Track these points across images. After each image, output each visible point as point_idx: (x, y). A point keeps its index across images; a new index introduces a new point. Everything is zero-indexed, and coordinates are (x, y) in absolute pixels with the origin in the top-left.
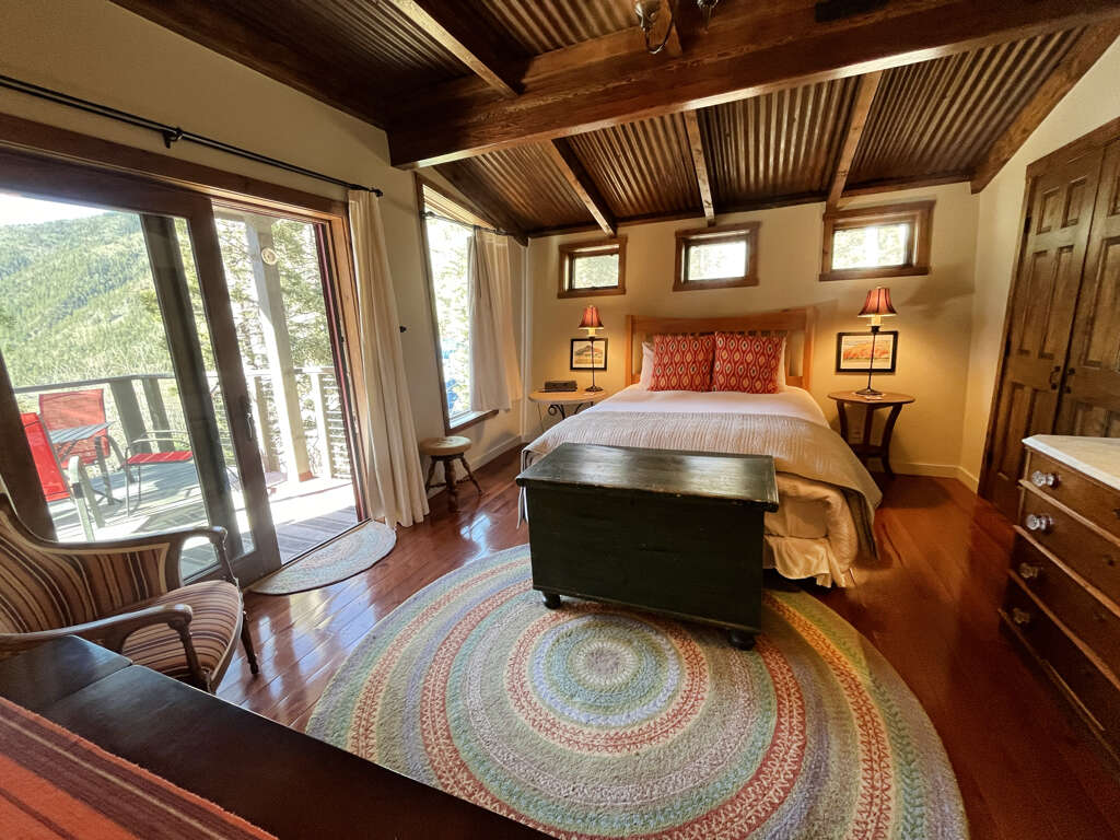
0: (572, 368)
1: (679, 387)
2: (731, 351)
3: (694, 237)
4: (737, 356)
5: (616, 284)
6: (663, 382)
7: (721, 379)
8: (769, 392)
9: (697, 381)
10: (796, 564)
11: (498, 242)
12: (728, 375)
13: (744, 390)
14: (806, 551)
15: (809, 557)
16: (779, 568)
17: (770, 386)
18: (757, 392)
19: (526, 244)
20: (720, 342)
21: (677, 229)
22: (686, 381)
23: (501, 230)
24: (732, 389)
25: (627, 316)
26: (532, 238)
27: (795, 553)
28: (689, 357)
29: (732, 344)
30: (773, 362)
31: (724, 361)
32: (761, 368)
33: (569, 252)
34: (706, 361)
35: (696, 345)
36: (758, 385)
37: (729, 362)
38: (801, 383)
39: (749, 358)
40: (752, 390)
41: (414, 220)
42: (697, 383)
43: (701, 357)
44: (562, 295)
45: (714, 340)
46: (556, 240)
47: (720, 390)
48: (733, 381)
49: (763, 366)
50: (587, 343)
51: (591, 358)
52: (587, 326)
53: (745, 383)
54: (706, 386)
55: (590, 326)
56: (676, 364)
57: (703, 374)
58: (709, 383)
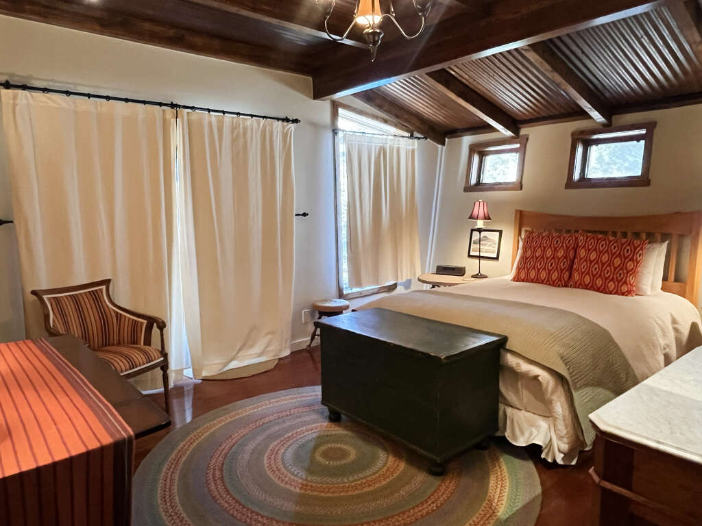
0: (469, 256)
2: (589, 250)
4: (593, 256)
5: (514, 180)
6: (523, 275)
7: (576, 276)
8: (623, 294)
9: (555, 276)
10: (522, 433)
11: (405, 146)
12: (582, 273)
13: (598, 290)
14: (532, 424)
15: (533, 430)
16: (508, 435)
17: (625, 288)
18: (610, 293)
19: (443, 144)
20: (581, 241)
21: (573, 130)
22: (543, 275)
24: (587, 287)
25: (517, 211)
26: (449, 139)
27: (525, 425)
28: (549, 253)
29: (592, 243)
30: (630, 266)
31: (581, 259)
32: (615, 269)
33: (480, 151)
34: (566, 257)
35: (557, 241)
36: (611, 285)
37: (586, 260)
38: (685, 293)
39: (605, 258)
40: (606, 290)
42: (554, 278)
43: (560, 254)
45: (576, 238)
46: (466, 141)
47: (575, 287)
48: (587, 279)
49: (618, 267)
50: (483, 234)
51: (486, 247)
52: (475, 219)
53: (599, 282)
54: (563, 282)
55: (477, 218)
56: (537, 258)
57: (562, 270)
58: (566, 279)
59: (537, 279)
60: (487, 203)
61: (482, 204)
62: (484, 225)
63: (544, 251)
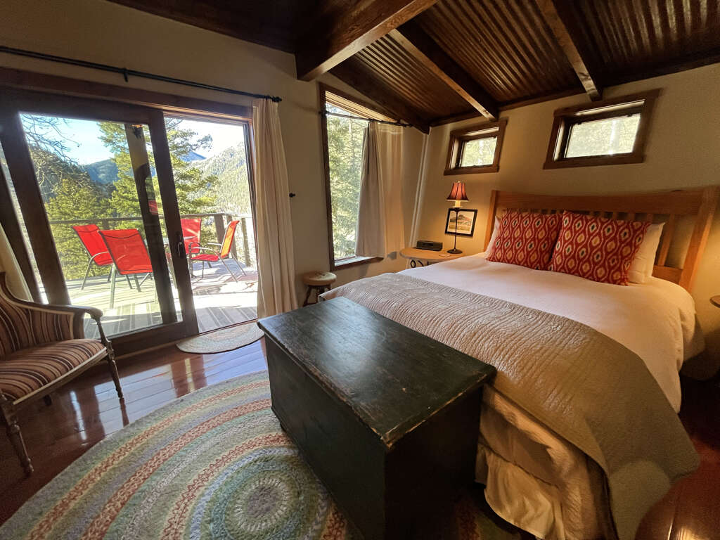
0: (447, 232)
1: (513, 261)
2: (576, 232)
3: (579, 114)
4: (581, 239)
5: (491, 163)
6: (499, 255)
7: (558, 259)
8: (614, 282)
9: (534, 257)
11: (391, 131)
12: (566, 257)
13: (583, 275)
14: (525, 493)
15: (528, 503)
16: (488, 495)
17: (617, 276)
18: (598, 280)
19: (427, 132)
20: (566, 222)
21: (556, 108)
22: (521, 256)
23: (402, 121)
24: (569, 272)
25: (493, 191)
26: (432, 126)
28: (528, 234)
29: (579, 225)
30: (627, 250)
31: (565, 242)
32: (608, 254)
33: (461, 138)
34: (547, 239)
35: (538, 222)
36: (601, 272)
37: (571, 243)
38: (679, 279)
39: (596, 241)
40: (592, 277)
41: (315, 118)
42: (532, 260)
43: (541, 235)
44: (448, 172)
45: (561, 219)
46: (449, 127)
47: (556, 270)
48: (571, 264)
49: (611, 252)
50: (460, 213)
51: (462, 225)
52: (453, 199)
53: (586, 267)
54: (542, 264)
55: (455, 199)
56: (515, 239)
57: (541, 252)
58: (545, 261)
59: (514, 260)
60: (465, 185)
61: (460, 185)
62: (461, 205)
63: (523, 232)
